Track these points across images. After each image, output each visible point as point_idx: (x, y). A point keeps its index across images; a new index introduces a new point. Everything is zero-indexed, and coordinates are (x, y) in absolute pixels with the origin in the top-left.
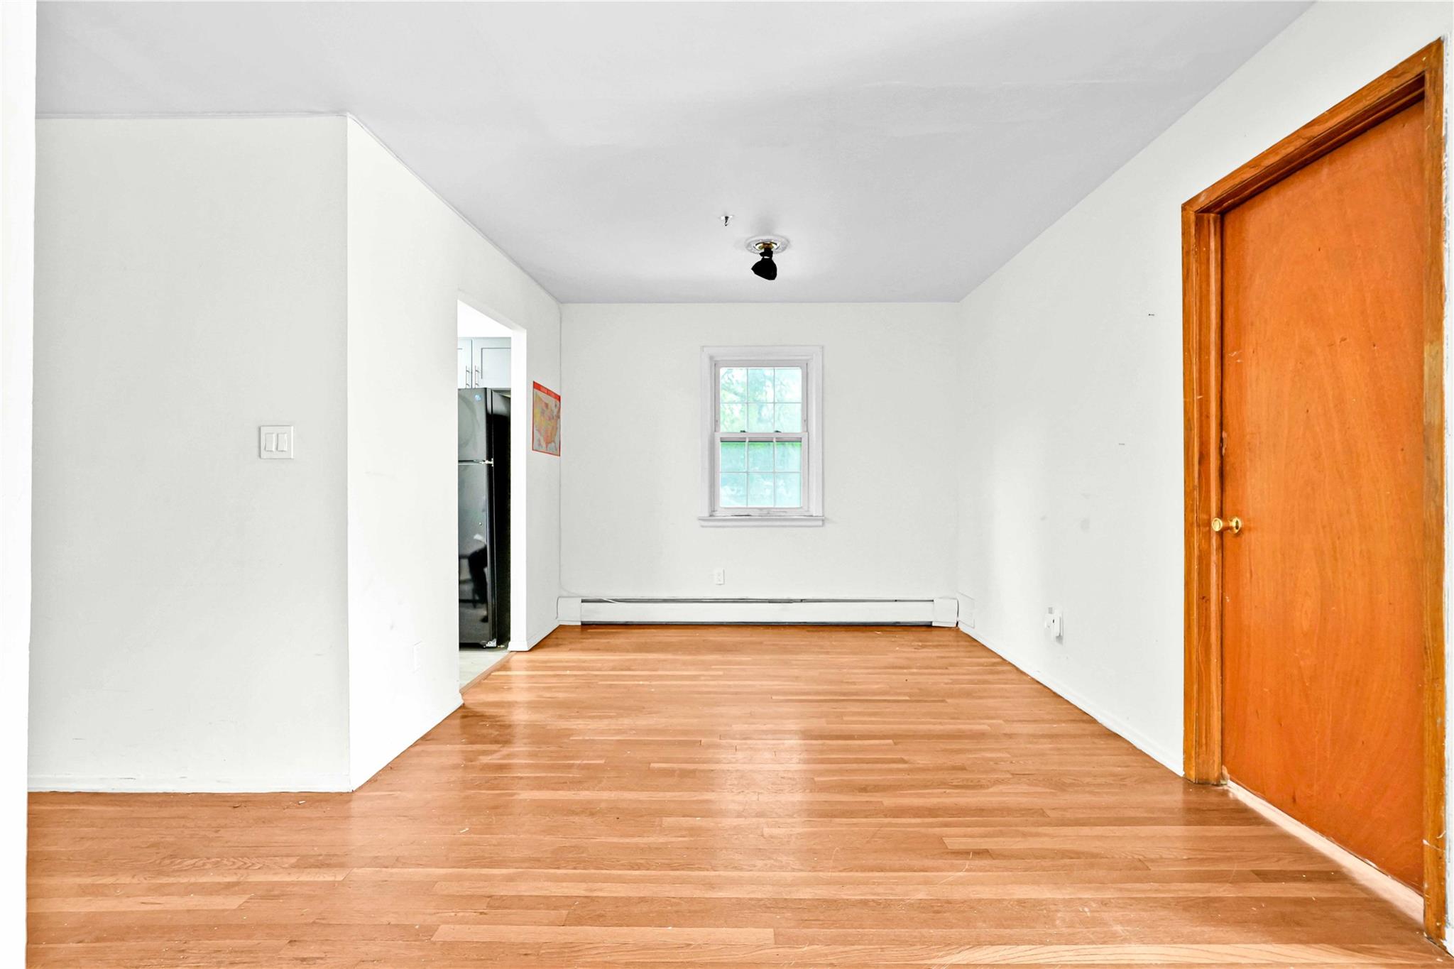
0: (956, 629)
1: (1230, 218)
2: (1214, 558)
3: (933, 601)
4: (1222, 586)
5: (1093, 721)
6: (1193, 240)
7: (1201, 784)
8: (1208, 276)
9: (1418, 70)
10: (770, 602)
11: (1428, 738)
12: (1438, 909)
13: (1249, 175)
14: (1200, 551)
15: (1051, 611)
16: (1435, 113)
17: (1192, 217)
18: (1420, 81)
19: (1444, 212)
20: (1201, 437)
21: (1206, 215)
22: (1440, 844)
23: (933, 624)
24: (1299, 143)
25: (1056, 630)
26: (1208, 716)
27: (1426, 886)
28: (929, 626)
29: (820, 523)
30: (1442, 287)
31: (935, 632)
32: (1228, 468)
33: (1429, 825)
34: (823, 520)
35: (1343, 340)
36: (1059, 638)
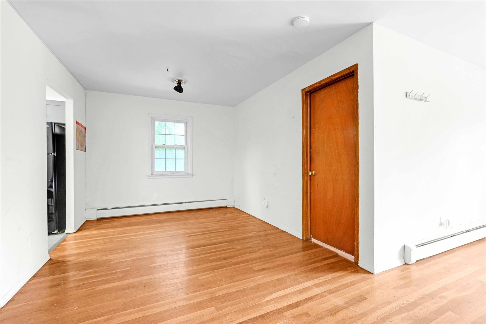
0: (234, 207)
1: (312, 95)
2: (309, 182)
3: (227, 199)
4: (311, 189)
5: (278, 229)
6: (304, 99)
7: (306, 240)
8: (307, 109)
9: (353, 69)
10: (174, 204)
11: (356, 219)
12: (357, 258)
13: (318, 85)
14: (306, 180)
15: (265, 199)
16: (357, 80)
17: (304, 93)
18: (353, 71)
19: (359, 102)
20: (306, 151)
21: (307, 93)
22: (358, 243)
23: (227, 206)
24: (329, 80)
25: (266, 205)
26: (308, 223)
27: (355, 253)
28: (226, 207)
29: (192, 176)
30: (358, 119)
31: (228, 209)
32: (312, 159)
33: (356, 239)
34: (192, 175)
35: (338, 128)
36: (267, 207)
